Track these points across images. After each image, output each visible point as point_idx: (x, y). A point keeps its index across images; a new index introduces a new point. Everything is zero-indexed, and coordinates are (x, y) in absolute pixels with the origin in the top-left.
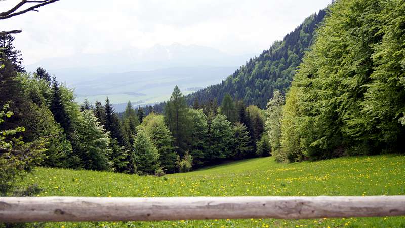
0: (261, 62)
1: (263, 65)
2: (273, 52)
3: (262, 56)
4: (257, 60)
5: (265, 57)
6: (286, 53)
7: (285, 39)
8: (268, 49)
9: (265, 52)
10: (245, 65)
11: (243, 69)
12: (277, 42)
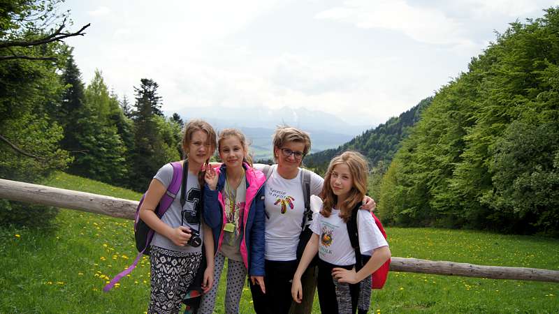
0: (376, 135)
1: (378, 137)
2: (389, 126)
3: (377, 128)
4: (373, 131)
5: (381, 130)
6: (400, 129)
7: (401, 116)
8: (384, 123)
9: (381, 126)
10: (361, 135)
11: (359, 138)
12: (393, 118)
